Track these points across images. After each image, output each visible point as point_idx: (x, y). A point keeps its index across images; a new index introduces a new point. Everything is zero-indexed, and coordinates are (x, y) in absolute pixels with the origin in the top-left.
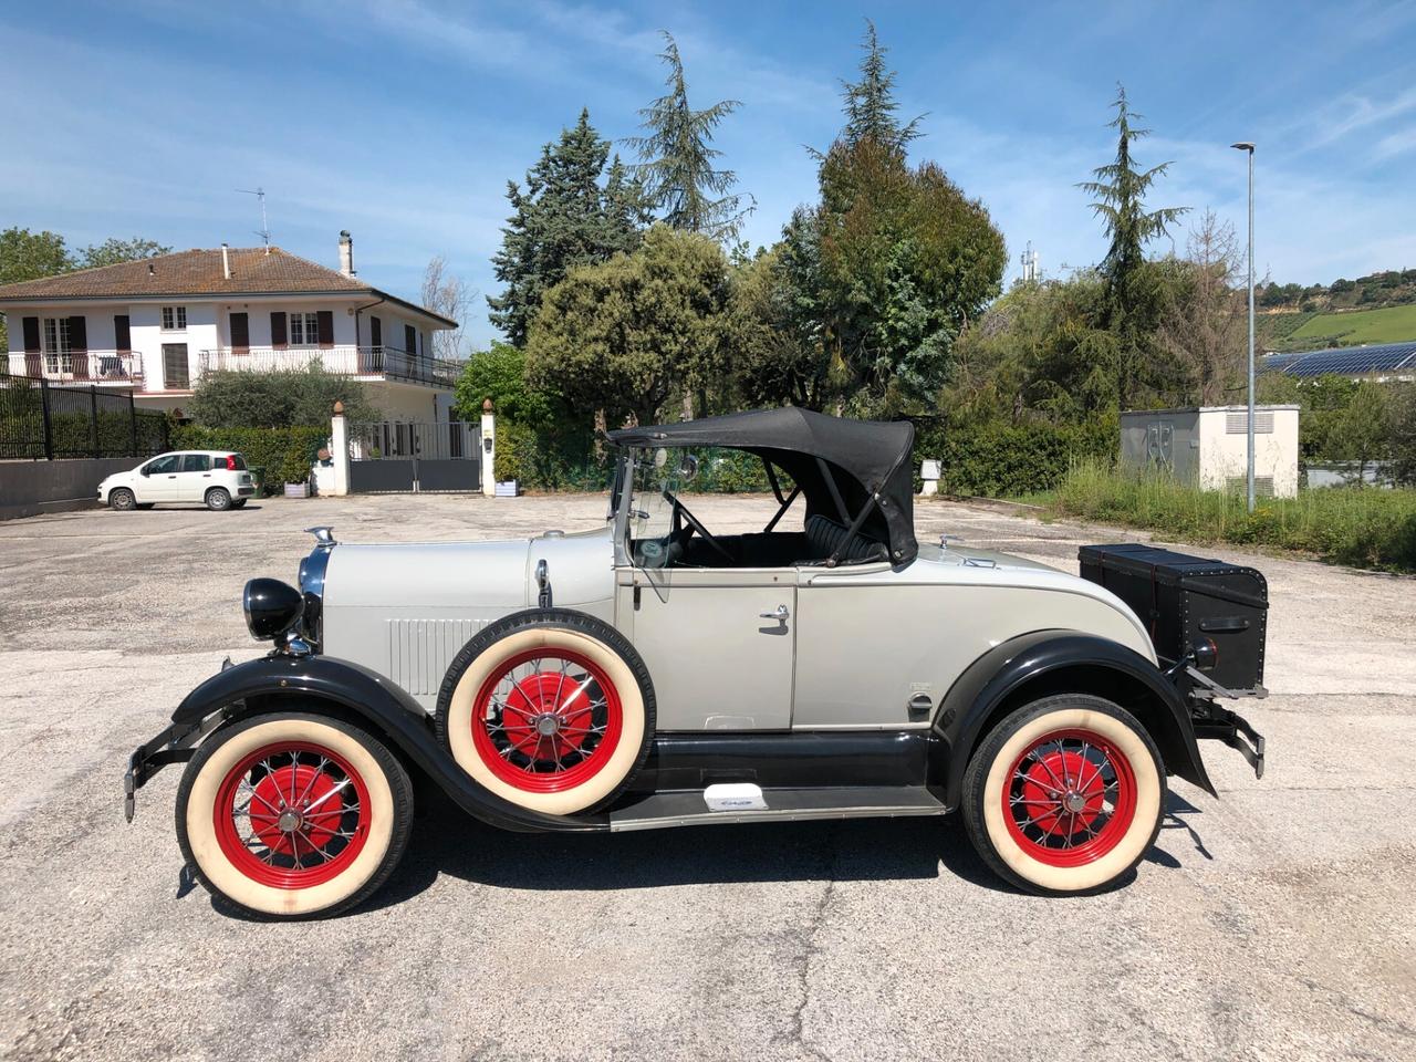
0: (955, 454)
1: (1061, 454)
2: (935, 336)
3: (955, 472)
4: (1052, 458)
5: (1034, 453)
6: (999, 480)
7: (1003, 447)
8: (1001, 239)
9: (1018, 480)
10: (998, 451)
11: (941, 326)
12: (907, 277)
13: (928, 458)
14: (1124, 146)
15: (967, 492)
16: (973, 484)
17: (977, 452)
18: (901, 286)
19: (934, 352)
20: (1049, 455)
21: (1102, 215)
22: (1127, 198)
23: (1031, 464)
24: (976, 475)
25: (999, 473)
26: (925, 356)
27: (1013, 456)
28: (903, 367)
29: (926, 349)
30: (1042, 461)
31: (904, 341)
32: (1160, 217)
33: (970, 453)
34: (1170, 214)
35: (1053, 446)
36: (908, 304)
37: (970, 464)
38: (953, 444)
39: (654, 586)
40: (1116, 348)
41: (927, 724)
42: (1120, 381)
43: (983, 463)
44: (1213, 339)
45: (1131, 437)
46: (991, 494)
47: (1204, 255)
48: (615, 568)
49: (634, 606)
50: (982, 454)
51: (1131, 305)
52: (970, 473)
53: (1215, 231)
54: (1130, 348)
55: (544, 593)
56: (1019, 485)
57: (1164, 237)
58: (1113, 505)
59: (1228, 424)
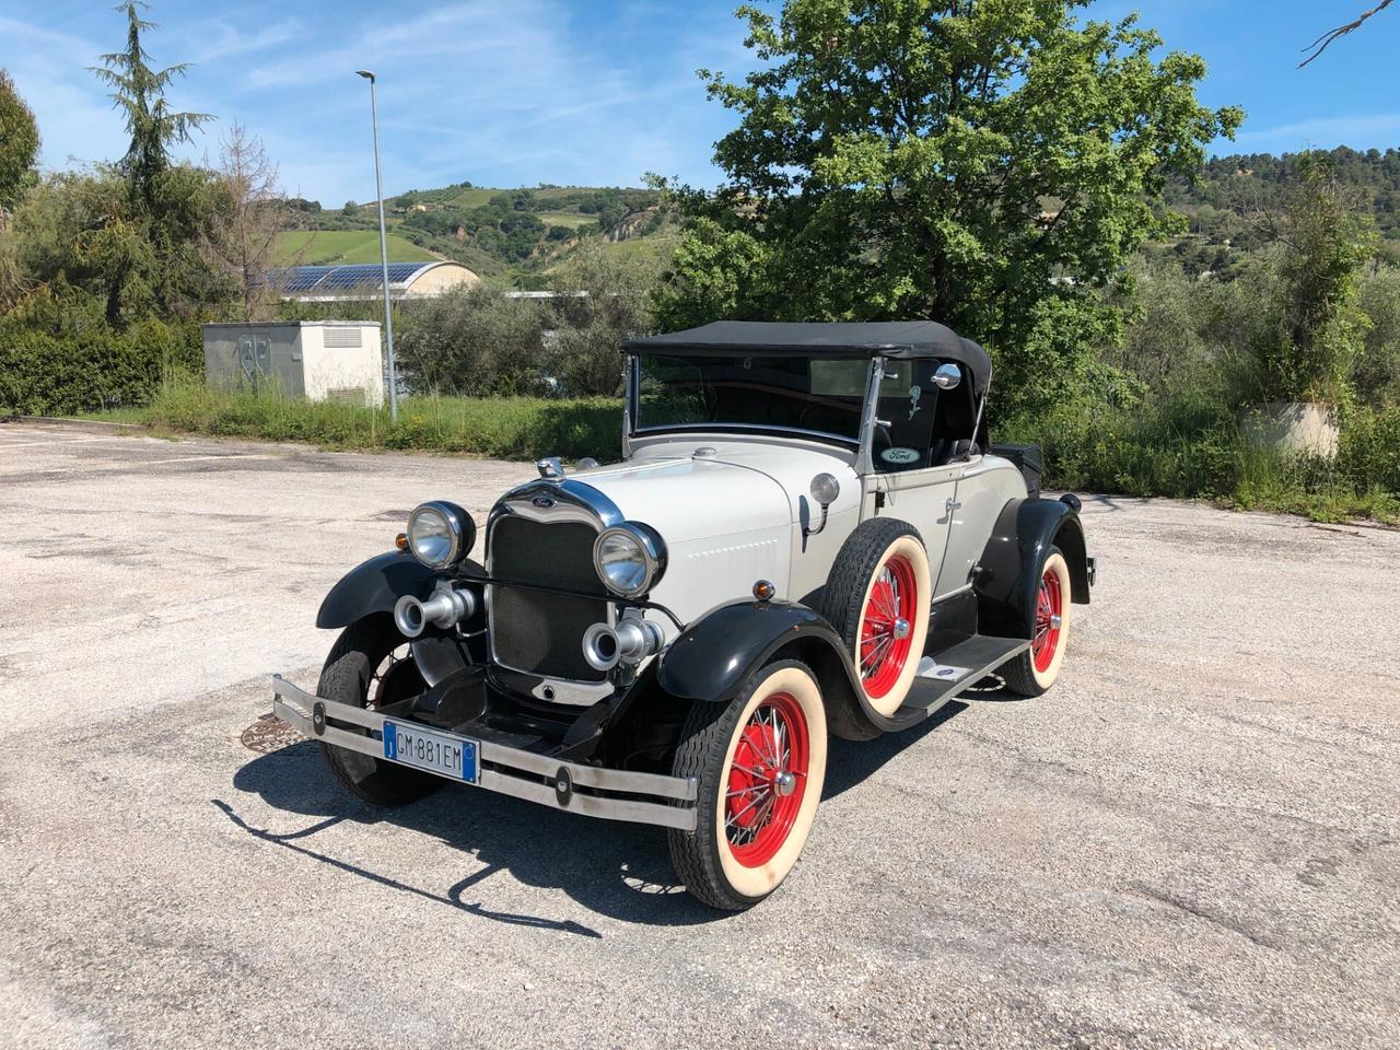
1: (116, 366)
4: (106, 371)
5: (84, 366)
6: (45, 396)
7: (48, 359)
8: (31, 120)
9: (69, 395)
10: (42, 363)
14: (134, 36)
15: (8, 412)
16: (13, 402)
17: (17, 365)
20: (102, 369)
21: (121, 107)
22: (142, 93)
23: (82, 378)
24: (17, 391)
25: (46, 388)
27: (62, 370)
32: (182, 120)
33: (8, 366)
34: (191, 117)
35: (107, 358)
37: (9, 378)
39: (889, 490)
40: (151, 253)
41: (970, 585)
42: (156, 290)
43: (24, 377)
44: (254, 252)
45: (219, 350)
46: (37, 413)
47: (236, 168)
48: (861, 477)
49: (876, 512)
50: (22, 366)
51: (159, 210)
52: (9, 388)
53: (244, 146)
54: (165, 255)
55: (825, 507)
56: (70, 401)
57: (187, 142)
58: (235, 419)
59: (326, 338)
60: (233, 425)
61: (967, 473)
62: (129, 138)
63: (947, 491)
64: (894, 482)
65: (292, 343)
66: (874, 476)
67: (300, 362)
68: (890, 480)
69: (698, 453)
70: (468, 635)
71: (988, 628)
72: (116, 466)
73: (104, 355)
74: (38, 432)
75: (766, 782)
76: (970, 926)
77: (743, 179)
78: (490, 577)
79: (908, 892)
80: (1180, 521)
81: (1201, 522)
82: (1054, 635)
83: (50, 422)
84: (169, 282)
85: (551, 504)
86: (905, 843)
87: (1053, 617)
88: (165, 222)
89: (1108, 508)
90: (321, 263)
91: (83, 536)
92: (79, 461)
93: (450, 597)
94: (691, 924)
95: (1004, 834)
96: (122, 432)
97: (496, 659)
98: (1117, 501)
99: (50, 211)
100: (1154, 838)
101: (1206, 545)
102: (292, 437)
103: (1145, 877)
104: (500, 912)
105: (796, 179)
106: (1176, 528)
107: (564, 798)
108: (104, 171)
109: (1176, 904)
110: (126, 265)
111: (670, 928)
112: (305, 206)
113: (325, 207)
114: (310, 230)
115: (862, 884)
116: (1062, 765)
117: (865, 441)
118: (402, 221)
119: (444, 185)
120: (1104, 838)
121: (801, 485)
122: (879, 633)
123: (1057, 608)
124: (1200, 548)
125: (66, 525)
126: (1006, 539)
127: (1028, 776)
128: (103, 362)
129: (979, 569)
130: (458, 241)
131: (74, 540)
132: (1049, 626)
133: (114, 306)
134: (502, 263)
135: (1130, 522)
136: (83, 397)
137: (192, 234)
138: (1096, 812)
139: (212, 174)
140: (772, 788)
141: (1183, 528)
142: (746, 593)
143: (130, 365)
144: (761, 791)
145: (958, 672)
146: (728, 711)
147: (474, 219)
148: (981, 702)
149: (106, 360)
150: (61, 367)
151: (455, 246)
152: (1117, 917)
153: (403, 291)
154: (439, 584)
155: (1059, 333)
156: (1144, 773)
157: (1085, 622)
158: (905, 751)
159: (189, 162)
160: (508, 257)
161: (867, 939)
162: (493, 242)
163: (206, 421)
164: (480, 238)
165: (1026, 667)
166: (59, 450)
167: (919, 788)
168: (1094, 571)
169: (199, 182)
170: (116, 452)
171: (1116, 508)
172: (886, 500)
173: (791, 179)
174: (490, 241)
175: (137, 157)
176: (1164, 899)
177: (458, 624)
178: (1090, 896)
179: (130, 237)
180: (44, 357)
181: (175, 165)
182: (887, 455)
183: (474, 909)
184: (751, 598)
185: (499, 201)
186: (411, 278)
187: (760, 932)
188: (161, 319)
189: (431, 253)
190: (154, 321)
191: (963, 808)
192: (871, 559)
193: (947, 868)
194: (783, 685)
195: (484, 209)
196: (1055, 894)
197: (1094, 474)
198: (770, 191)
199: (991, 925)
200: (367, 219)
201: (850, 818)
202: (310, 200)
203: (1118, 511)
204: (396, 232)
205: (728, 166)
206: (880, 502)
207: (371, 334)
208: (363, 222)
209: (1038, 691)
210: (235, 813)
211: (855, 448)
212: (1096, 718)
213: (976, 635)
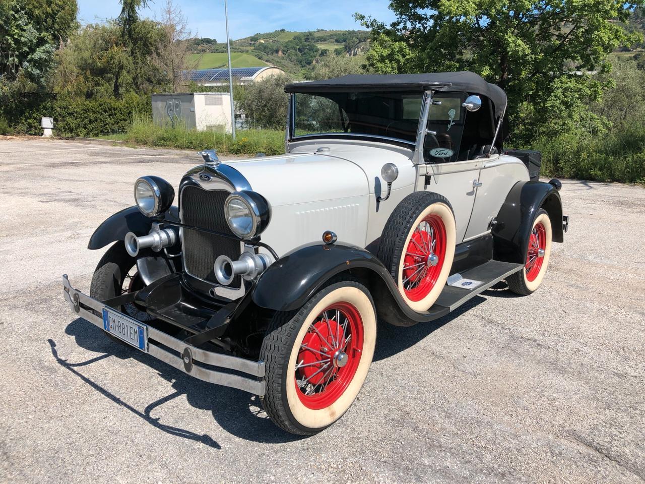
0: (60, 115)
1: (115, 114)
2: (44, 47)
3: (61, 124)
4: (111, 117)
5: (102, 114)
6: (85, 128)
7: (86, 111)
9: (95, 128)
10: (83, 112)
11: (46, 42)
12: (23, 12)
13: (45, 116)
15: (69, 135)
16: (71, 131)
17: (72, 114)
18: (20, 17)
19: (44, 57)
20: (109, 116)
23: (101, 120)
24: (73, 125)
25: (85, 124)
26: (40, 59)
27: (92, 116)
28: (26, 64)
29: (38, 54)
30: (107, 118)
31: (26, 49)
33: (68, 114)
35: (111, 110)
36: (25, 28)
37: (69, 119)
38: (58, 109)
39: (434, 174)
40: (131, 62)
41: (490, 231)
42: (134, 79)
43: (76, 119)
44: (177, 61)
45: (158, 106)
46: (82, 135)
47: (169, 20)
48: (416, 166)
49: (425, 188)
50: (75, 114)
51: (135, 41)
52: (69, 124)
53: (172, 9)
54: (138, 62)
55: (390, 184)
56: (96, 130)
57: (147, 8)
58: (163, 139)
59: (206, 101)
60: (163, 142)
61: (487, 165)
62: (121, 6)
63: (474, 175)
64: (438, 170)
65: (190, 102)
66: (425, 165)
67: (194, 112)
68: (434, 168)
69: (319, 150)
70: (173, 256)
71: (499, 256)
72: (103, 160)
73: (110, 109)
74: (79, 144)
75: (328, 358)
76: (455, 457)
77: (404, 17)
78: (181, 223)
79: (420, 427)
80: (625, 195)
81: (636, 196)
82: (540, 261)
83: (86, 140)
84: (139, 75)
85: (209, 179)
86: (427, 391)
87: (539, 250)
88: (138, 47)
89: (588, 187)
90: (217, 68)
91: (70, 192)
92: (89, 157)
93: (158, 233)
94: (278, 443)
95: (490, 388)
96: (115, 144)
97: (186, 271)
98: (592, 184)
99: (87, 42)
100: (587, 398)
101: (638, 209)
102: (188, 147)
103: (578, 428)
104: (168, 425)
105: (432, 17)
106: (622, 199)
107: (188, 367)
108: (111, 23)
109: (597, 450)
110: (121, 67)
111: (264, 445)
112: (208, 41)
113: (219, 42)
114: (212, 52)
115: (393, 420)
116: (535, 341)
117: (419, 145)
118: (253, 48)
119: (272, 31)
120: (554, 395)
121: (375, 170)
122: (419, 262)
123: (543, 245)
124: (635, 210)
125: (65, 186)
126: (514, 205)
127: (513, 348)
128: (110, 112)
129: (495, 222)
130: (279, 57)
131: (66, 194)
132: (537, 256)
133: (117, 88)
134: (299, 67)
135: (596, 195)
136: (101, 129)
137: (150, 53)
138: (551, 376)
139: (158, 24)
140: (332, 361)
141: (626, 199)
142: (318, 239)
143: (121, 114)
144: (326, 363)
145: (476, 283)
146: (296, 316)
147: (286, 47)
148: (494, 298)
149: (111, 111)
150: (91, 114)
151: (277, 59)
152: (555, 458)
153: (252, 81)
154: (153, 225)
155: (566, 97)
156: (586, 349)
157: (563, 251)
158: (442, 328)
159: (148, 18)
160: (302, 64)
161: (385, 462)
162: (294, 58)
163: (151, 139)
164: (289, 55)
165: (521, 279)
166: (84, 152)
167: (444, 352)
168: (567, 224)
169: (152, 28)
170: (108, 153)
171: (591, 188)
172: (432, 180)
173: (428, 17)
174: (293, 57)
175: (125, 16)
176: (589, 445)
177: (165, 249)
178: (539, 440)
179: (121, 54)
180: (84, 110)
181: (142, 20)
182: (433, 152)
183: (155, 422)
184: (320, 242)
185: (297, 38)
186: (256, 75)
187: (318, 451)
188: (137, 93)
189: (266, 63)
190: (133, 93)
191: (469, 368)
192: (411, 217)
193: (450, 411)
194: (341, 297)
195: (291, 42)
196: (516, 436)
197: (579, 170)
198: (417, 23)
199: (468, 457)
200: (237, 47)
201: (398, 370)
202: (212, 38)
203: (593, 189)
204: (250, 53)
205: (396, 10)
206: (428, 181)
207: (227, 99)
208: (236, 49)
209: (528, 292)
210: (55, 348)
211: (413, 148)
212: (560, 311)
213: (492, 260)
